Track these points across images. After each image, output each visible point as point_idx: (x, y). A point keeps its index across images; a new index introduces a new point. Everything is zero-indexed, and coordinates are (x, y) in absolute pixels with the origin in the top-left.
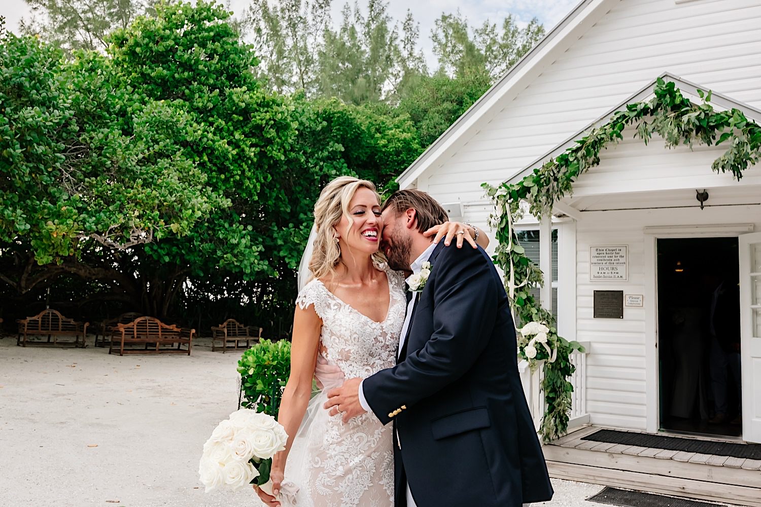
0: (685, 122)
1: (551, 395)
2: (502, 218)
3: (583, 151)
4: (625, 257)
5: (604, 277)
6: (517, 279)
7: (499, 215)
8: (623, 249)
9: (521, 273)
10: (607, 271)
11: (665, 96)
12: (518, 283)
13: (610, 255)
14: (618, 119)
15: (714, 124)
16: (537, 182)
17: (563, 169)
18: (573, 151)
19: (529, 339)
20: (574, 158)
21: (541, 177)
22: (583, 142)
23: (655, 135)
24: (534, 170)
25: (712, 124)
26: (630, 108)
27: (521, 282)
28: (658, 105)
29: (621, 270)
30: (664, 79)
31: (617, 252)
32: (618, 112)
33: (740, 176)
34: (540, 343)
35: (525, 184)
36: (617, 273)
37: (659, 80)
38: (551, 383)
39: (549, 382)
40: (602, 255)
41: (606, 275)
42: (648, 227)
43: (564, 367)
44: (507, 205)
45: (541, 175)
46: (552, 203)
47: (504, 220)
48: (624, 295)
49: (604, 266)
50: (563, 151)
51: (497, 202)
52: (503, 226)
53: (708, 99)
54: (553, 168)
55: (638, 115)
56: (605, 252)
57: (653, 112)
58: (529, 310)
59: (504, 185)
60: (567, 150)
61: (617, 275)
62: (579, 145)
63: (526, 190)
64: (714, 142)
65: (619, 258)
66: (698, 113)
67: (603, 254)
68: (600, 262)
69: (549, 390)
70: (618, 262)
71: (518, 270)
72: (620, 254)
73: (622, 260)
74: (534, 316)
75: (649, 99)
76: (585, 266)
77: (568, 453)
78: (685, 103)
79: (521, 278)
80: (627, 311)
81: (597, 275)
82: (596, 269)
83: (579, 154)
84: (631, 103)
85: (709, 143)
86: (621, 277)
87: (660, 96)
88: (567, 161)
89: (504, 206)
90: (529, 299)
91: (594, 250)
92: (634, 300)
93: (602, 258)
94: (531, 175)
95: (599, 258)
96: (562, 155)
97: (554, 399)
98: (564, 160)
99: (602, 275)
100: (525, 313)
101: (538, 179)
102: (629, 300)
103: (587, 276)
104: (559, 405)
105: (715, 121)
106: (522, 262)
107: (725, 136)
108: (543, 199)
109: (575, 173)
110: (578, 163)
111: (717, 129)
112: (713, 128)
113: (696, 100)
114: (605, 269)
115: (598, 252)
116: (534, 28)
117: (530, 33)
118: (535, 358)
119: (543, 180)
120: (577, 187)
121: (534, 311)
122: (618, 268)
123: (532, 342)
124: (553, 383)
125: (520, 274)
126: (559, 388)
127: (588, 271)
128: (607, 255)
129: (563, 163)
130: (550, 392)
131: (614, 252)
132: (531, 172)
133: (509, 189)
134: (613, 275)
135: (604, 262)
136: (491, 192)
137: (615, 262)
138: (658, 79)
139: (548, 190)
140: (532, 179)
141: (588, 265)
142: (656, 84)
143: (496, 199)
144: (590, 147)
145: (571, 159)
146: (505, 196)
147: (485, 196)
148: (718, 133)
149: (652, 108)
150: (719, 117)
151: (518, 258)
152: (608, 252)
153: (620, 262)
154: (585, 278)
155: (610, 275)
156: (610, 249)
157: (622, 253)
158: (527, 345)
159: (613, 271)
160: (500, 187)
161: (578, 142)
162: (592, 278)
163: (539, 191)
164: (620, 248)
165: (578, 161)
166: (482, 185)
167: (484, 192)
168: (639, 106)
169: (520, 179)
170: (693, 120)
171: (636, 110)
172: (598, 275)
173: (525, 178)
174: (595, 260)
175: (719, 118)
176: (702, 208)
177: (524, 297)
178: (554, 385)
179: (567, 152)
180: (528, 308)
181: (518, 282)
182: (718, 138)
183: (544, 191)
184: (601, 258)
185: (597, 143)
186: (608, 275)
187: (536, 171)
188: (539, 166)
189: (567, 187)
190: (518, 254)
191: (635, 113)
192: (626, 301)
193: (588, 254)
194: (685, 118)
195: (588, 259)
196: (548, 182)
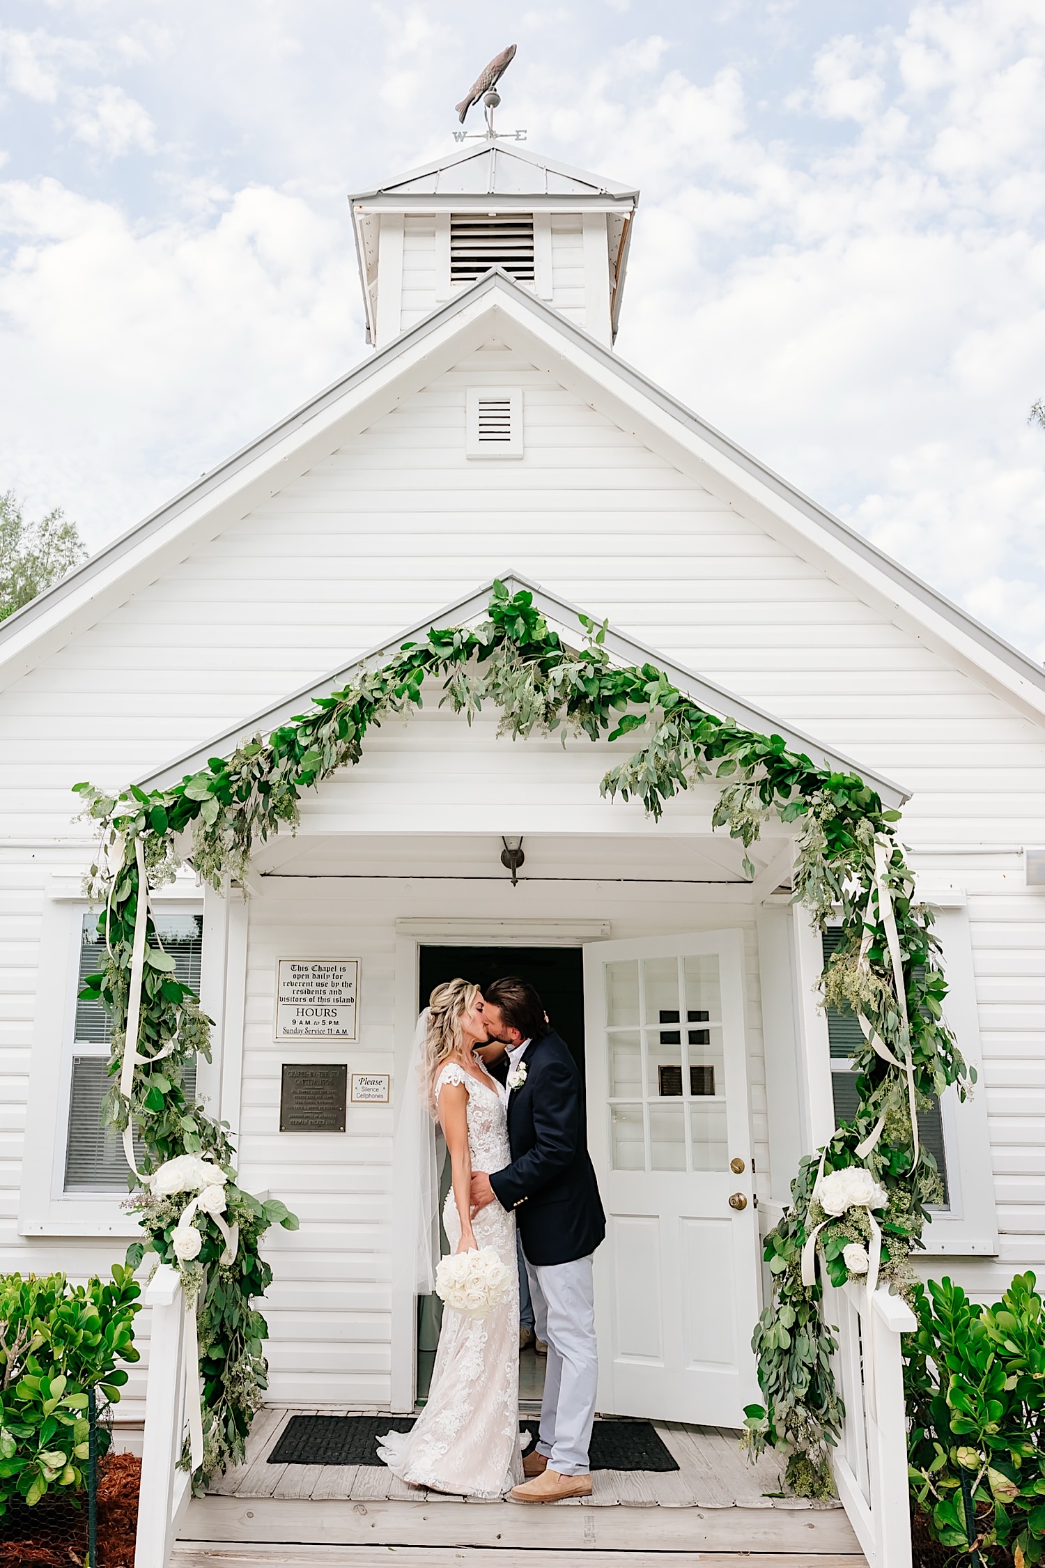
0: (558, 683)
1: (216, 1354)
2: (122, 878)
3: (334, 724)
4: (353, 986)
5: (308, 1031)
6: (148, 1038)
7: (115, 871)
8: (351, 967)
9: (159, 1024)
10: (313, 1019)
11: (513, 620)
12: (151, 1050)
13: (321, 981)
14: (410, 658)
15: (610, 693)
16: (222, 792)
17: (284, 764)
18: (308, 723)
19: (179, 1205)
20: (311, 738)
21: (233, 778)
22: (331, 705)
23: (489, 705)
24: (210, 761)
25: (606, 693)
26: (439, 639)
27: (158, 1047)
28: (498, 640)
29: (345, 1016)
30: (507, 584)
31: (338, 973)
32: (412, 644)
33: (658, 812)
34: (207, 1215)
35: (189, 793)
36: (336, 1023)
37: (498, 587)
38: (217, 1321)
39: (212, 1318)
40: (305, 980)
41: (310, 1027)
42: (405, 919)
43: (249, 1275)
44: (139, 844)
45: (229, 775)
46: (249, 845)
47: (128, 882)
48: (349, 1076)
49: (307, 1006)
50: (284, 721)
51: (113, 835)
52: (123, 896)
53: (600, 638)
54: (261, 760)
55: (454, 657)
56: (310, 972)
57: (485, 652)
58: (175, 1124)
59: (135, 791)
60: (293, 719)
61: (335, 1028)
62: (319, 710)
63: (186, 810)
64: (604, 733)
65: (340, 987)
66: (581, 666)
67: (307, 976)
68: (299, 996)
69: (209, 1341)
70: (337, 996)
71: (155, 1015)
72: (343, 980)
73: (347, 993)
74: (187, 1138)
75: (476, 624)
76: (265, 1006)
77: (250, 1515)
78: (552, 642)
79: (160, 1036)
80: (355, 1114)
81: (291, 1027)
82: (289, 1012)
83: (325, 731)
84: (439, 627)
85: (595, 735)
86: (345, 1032)
87: (502, 619)
88: (292, 744)
89: (130, 845)
90: (174, 1095)
91: (286, 967)
92: (370, 1086)
93: (305, 988)
94: (202, 774)
95: (297, 988)
96: (281, 729)
97: (219, 1364)
98: (287, 743)
99: (304, 1026)
100: (163, 1131)
101: (223, 783)
102: (360, 1087)
103: (269, 1030)
104: (236, 1380)
105: (614, 687)
106: (166, 995)
107: (629, 723)
108: (229, 836)
109: (310, 778)
110: (322, 753)
111: (612, 705)
112: (606, 701)
113: (574, 639)
114: (310, 1012)
115: (297, 973)
116: (57, 526)
117: (47, 534)
118: (197, 1258)
119: (235, 787)
120: (311, 811)
121: (188, 1124)
122: (340, 1010)
123: (188, 1213)
124: (223, 1319)
125: (157, 1026)
126: (234, 1332)
127: (272, 1017)
128: (315, 981)
129: (283, 748)
130: (213, 1345)
131: (330, 973)
132: (201, 765)
133: (146, 802)
134: (327, 1026)
135: (308, 996)
136: (100, 806)
137: (332, 997)
138: (496, 582)
139: (241, 812)
140: (207, 783)
141: (271, 1002)
142: (492, 592)
143: (111, 825)
144: (347, 718)
145: (303, 742)
146: (133, 820)
147: (84, 818)
148: (614, 713)
149: (485, 643)
150: (620, 680)
151: (159, 984)
152: (317, 973)
153: (343, 996)
154: (264, 1033)
155: (321, 1027)
156: (323, 965)
157: (348, 977)
158: (175, 1222)
159: (327, 1019)
160: (124, 797)
161: (320, 702)
162: (280, 1034)
163: (221, 814)
164: (343, 965)
165: (322, 748)
166: (76, 788)
167: (82, 803)
168: (457, 635)
169: (172, 781)
170: (574, 678)
171: (451, 644)
172: (293, 1028)
173: (188, 779)
174: (287, 992)
175: (620, 682)
176: (515, 883)
177: (165, 1087)
178: (222, 1325)
179: (294, 725)
180: (173, 1117)
181: (149, 1048)
182: (613, 726)
183: (230, 815)
184: (301, 988)
185: (364, 710)
186: (316, 1028)
187: (217, 765)
188: (223, 752)
189: (288, 812)
190: (159, 972)
191: (449, 651)
192: (354, 1090)
193: (273, 975)
194: (556, 673)
195: (273, 990)
196: (243, 795)
